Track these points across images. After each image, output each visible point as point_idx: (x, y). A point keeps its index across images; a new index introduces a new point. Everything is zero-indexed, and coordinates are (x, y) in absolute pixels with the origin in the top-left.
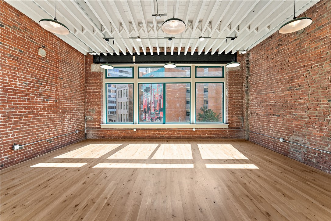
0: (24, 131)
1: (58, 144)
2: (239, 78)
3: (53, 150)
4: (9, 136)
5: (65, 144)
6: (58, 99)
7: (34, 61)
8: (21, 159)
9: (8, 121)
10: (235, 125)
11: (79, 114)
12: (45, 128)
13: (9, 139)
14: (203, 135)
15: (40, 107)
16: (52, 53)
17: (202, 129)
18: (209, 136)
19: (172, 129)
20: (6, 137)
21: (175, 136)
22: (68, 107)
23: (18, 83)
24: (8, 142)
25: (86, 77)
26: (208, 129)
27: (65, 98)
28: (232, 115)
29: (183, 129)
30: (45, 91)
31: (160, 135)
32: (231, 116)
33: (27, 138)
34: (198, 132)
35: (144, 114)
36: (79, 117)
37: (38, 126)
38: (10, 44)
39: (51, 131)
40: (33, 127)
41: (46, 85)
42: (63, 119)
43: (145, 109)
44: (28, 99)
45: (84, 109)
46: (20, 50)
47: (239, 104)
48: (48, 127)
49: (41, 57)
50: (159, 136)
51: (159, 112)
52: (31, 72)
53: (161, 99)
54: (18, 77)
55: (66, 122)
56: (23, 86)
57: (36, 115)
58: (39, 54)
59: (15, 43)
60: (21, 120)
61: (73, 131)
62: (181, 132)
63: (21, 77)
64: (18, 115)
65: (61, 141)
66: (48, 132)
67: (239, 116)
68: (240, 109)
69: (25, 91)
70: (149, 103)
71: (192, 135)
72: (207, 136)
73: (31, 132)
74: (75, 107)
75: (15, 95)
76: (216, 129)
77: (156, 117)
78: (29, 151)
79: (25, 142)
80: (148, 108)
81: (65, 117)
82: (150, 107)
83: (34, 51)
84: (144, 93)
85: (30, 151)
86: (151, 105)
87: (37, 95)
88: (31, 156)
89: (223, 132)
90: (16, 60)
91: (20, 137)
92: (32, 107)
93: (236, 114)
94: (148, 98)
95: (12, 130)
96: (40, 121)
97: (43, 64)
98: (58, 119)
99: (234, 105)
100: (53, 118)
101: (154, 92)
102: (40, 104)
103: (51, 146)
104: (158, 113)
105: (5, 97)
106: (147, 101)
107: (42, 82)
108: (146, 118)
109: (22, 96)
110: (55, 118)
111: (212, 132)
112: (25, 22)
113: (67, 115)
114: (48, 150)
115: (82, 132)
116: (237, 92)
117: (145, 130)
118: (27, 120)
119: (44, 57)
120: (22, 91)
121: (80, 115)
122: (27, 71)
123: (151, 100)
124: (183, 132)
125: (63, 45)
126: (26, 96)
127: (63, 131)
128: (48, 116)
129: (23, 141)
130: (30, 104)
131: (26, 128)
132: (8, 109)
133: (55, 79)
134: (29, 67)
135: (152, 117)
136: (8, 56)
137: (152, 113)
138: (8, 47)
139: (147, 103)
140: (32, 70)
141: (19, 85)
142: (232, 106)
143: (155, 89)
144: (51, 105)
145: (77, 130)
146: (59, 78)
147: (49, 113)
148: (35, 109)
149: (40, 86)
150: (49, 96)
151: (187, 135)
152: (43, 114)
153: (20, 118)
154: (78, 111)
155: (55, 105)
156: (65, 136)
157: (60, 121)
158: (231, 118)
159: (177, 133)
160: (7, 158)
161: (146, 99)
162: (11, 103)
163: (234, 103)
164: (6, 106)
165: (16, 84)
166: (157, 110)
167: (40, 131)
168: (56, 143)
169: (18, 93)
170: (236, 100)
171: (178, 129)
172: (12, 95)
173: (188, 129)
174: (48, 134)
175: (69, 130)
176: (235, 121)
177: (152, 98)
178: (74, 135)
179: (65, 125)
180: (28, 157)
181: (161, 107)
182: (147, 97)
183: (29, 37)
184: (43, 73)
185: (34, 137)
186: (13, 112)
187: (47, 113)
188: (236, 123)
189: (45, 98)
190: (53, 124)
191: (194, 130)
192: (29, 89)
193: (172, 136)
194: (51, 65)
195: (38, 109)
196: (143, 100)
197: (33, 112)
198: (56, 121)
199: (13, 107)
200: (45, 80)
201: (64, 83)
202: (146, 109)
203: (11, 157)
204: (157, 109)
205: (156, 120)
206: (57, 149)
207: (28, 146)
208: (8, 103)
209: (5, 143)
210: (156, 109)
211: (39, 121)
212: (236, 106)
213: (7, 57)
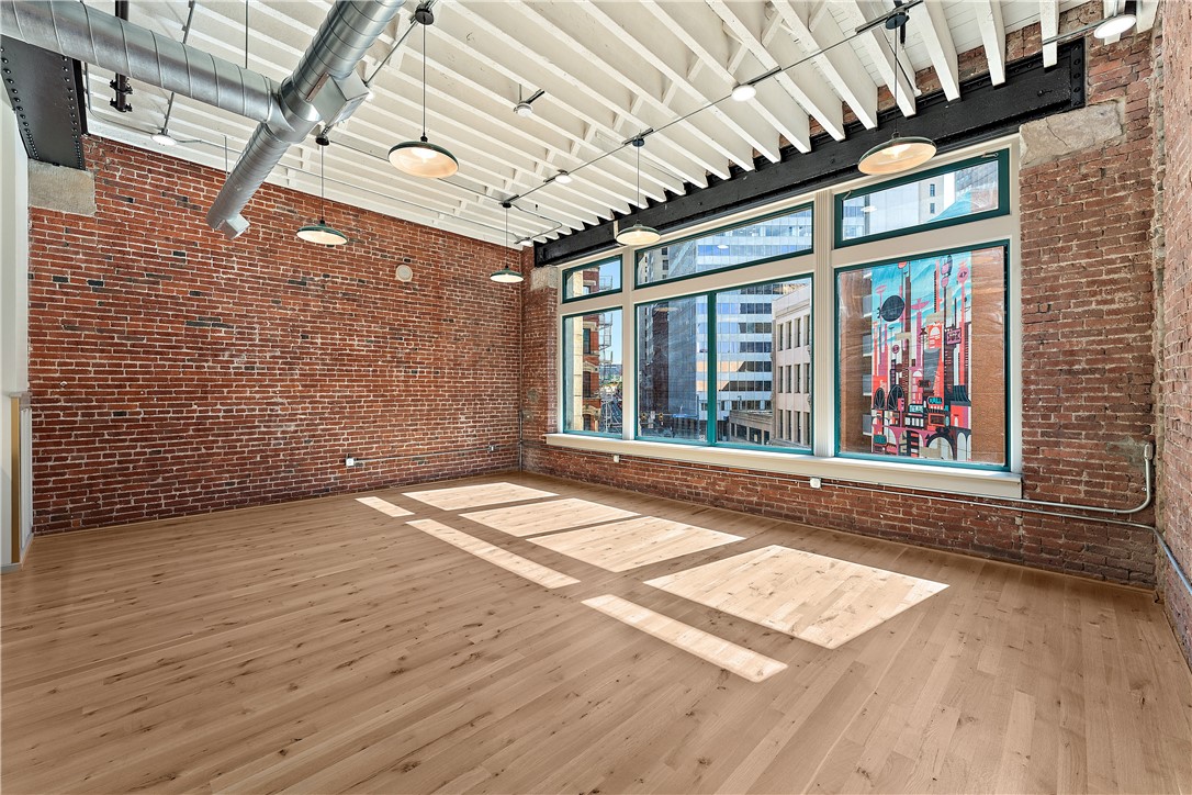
0: (366, 433)
1: (440, 470)
2: (1114, 190)
3: (427, 481)
4: (339, 440)
5: (459, 473)
6: (440, 368)
7: (388, 295)
8: (359, 486)
9: (338, 413)
10: (1083, 488)
11: (500, 404)
12: (408, 430)
13: (340, 445)
14: (863, 513)
15: (398, 386)
16: (426, 269)
17: (856, 484)
18: (893, 527)
19: (728, 469)
20: (335, 440)
21: (739, 501)
22: (469, 387)
23: (356, 343)
24: (338, 450)
25: (523, 308)
26: (888, 488)
27: (459, 365)
28: (1050, 426)
29: (771, 474)
30: (410, 354)
31: (688, 486)
32: (1043, 434)
33: (372, 448)
34: (837, 496)
35: (874, 413)
36: (500, 412)
37: (394, 426)
38: (343, 273)
39: (423, 440)
40: (383, 426)
41: (412, 340)
42: (455, 414)
43: (879, 393)
44: (373, 371)
45: (518, 391)
46: (360, 281)
47: (1113, 361)
48: (416, 430)
49: (401, 283)
50: (686, 490)
51: (947, 402)
52: (381, 318)
53: (954, 345)
54: (356, 330)
55: (462, 423)
56: (366, 346)
57: (388, 403)
58: (398, 278)
59: (352, 270)
60: (360, 412)
61: (480, 444)
62: (763, 486)
63: (362, 331)
64: (355, 402)
65: (447, 465)
66: (415, 440)
67: (1110, 437)
68: (1119, 389)
69: (368, 356)
70: (896, 368)
71: (810, 505)
72: (883, 522)
73: (379, 437)
74: (489, 387)
75: (351, 366)
76: (938, 494)
77: (932, 429)
78: (375, 473)
79: (367, 454)
80: (892, 386)
81: (458, 409)
82: (904, 381)
83: (386, 275)
84: (878, 323)
85: (377, 473)
86: (906, 373)
87: (393, 362)
88: (378, 483)
89: (986, 517)
90: (354, 300)
91: (358, 444)
92: (382, 386)
93: (1090, 424)
94: (894, 343)
95: (344, 428)
96: (398, 416)
97: (406, 298)
98: (440, 414)
99: (1072, 363)
100: (428, 410)
101: (919, 314)
102: (398, 381)
103: (421, 472)
104: (940, 411)
105: (334, 370)
106: (891, 356)
107: (403, 334)
108: (886, 429)
109: (363, 366)
110: (432, 410)
111: (911, 506)
112: (371, 224)
113: (464, 405)
114: (415, 478)
115: (508, 450)
116: (1090, 284)
117: (646, 463)
118: (372, 412)
119: (409, 280)
120: (363, 356)
121: (506, 407)
122: (372, 317)
123: (906, 354)
124: (770, 486)
125: (455, 244)
126: (371, 366)
127: (454, 442)
128: (415, 406)
129: (364, 452)
130: (378, 381)
131: (369, 427)
132: (339, 391)
133: (433, 323)
134: (377, 308)
135: (910, 426)
136: (340, 295)
137: (912, 409)
138: (339, 280)
139: (889, 368)
140: (381, 313)
141: (358, 345)
142: (1050, 374)
143: (926, 303)
144: (423, 382)
145: (492, 443)
146: (445, 320)
147: (419, 400)
148: (387, 391)
149: (399, 344)
150: (420, 363)
151: (785, 502)
152: (404, 400)
153: (359, 407)
154: (497, 396)
155: (432, 382)
156: (459, 455)
157: (445, 419)
158: (1047, 444)
159: (747, 489)
160: (336, 478)
161: (886, 348)
162: (344, 381)
163: (1072, 353)
164: (335, 386)
165: (352, 345)
166: (937, 394)
167: (397, 436)
168: (434, 466)
169: (355, 360)
170: (1088, 333)
171: (751, 472)
172: (344, 365)
173: (790, 476)
174: (415, 445)
175: (470, 441)
176: (1076, 464)
177: (914, 343)
178: (484, 456)
179: (457, 428)
180: (373, 484)
181: (956, 383)
182: (892, 339)
183: (377, 249)
184: (404, 316)
185: (385, 447)
186: (346, 397)
187: (413, 400)
188: (1085, 478)
189: (409, 367)
190: (428, 424)
191: (815, 484)
192: (376, 351)
193: (727, 499)
194: (425, 295)
195: (393, 391)
196: (872, 354)
197: (383, 396)
198: (436, 419)
199: (347, 386)
200: (410, 331)
201: (456, 331)
202: (887, 389)
203: (341, 477)
204: (937, 388)
205: (929, 439)
206: (436, 480)
207: (372, 463)
208: (338, 381)
209: (334, 451)
210: (932, 393)
211: (396, 416)
212: (1084, 372)
213: (338, 299)
